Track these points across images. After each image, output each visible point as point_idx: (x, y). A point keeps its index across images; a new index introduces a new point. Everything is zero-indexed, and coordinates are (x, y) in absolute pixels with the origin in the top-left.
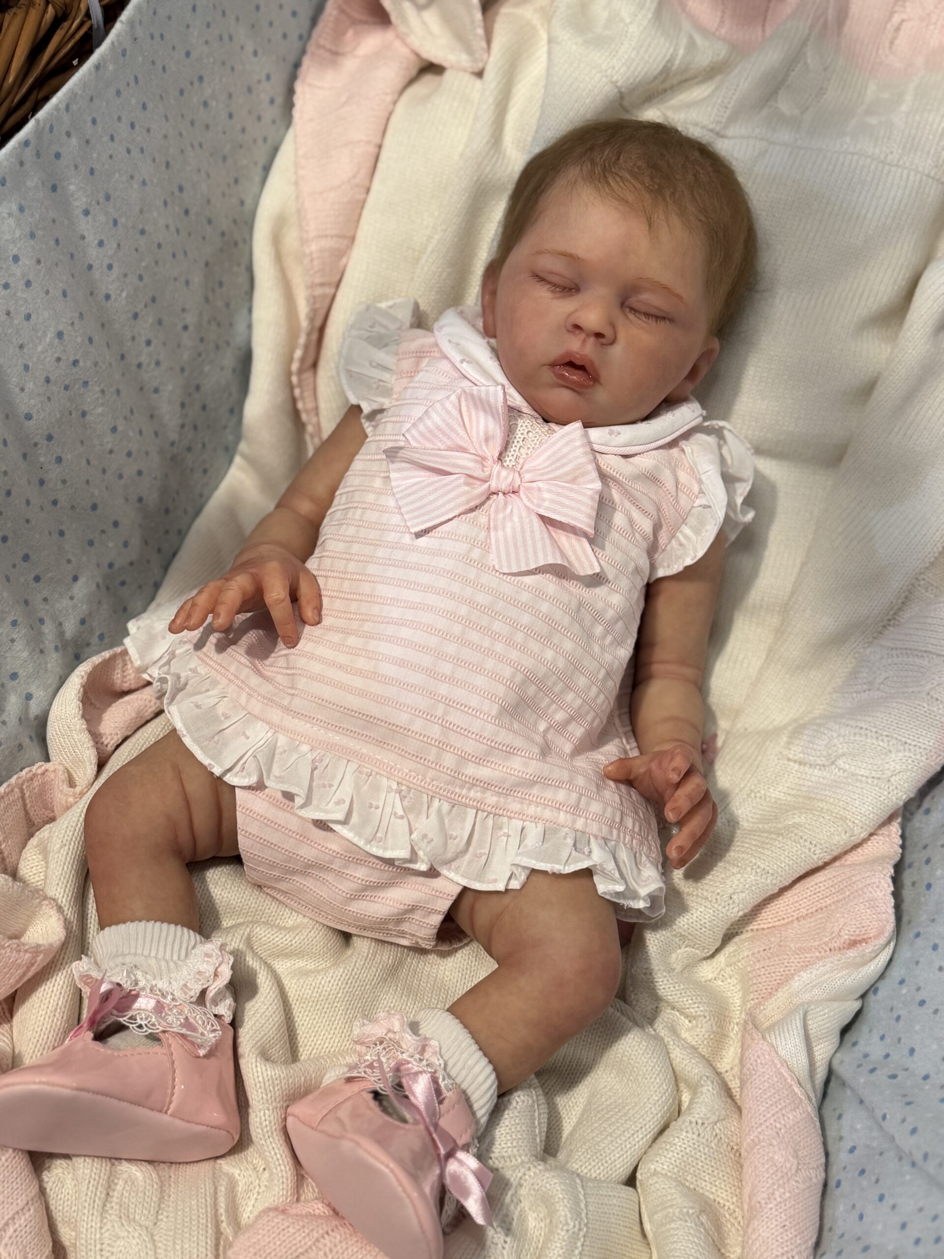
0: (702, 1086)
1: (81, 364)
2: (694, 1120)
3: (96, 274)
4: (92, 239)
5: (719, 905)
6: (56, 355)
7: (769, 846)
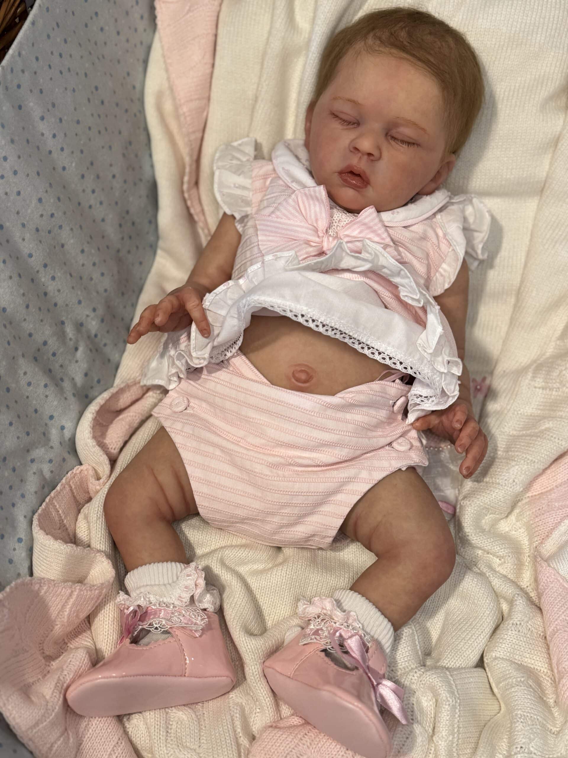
0: (516, 600)
1: (56, 215)
2: (515, 622)
3: (55, 155)
4: (48, 134)
5: (508, 487)
6: (40, 213)
7: (532, 445)
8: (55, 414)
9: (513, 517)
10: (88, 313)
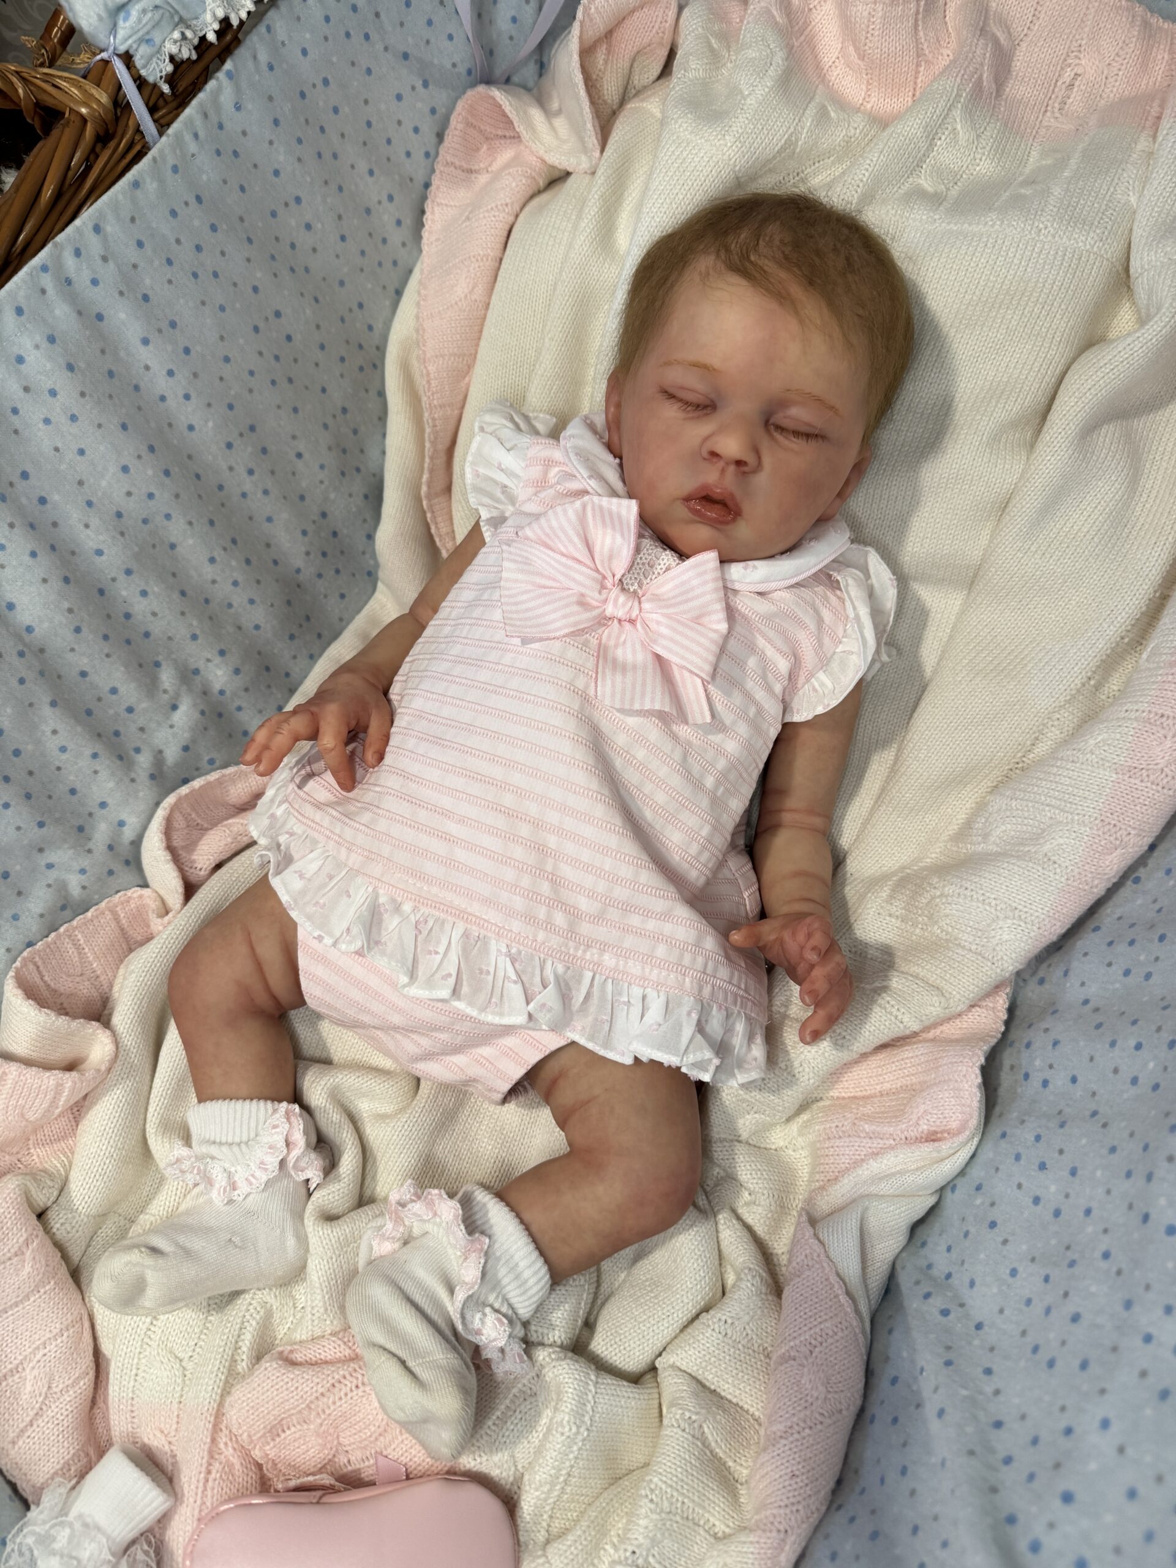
1: (157, 496)
3: (172, 404)
4: (158, 369)
6: (126, 489)
8: (109, 801)
9: (794, 1127)
10: (209, 656)
